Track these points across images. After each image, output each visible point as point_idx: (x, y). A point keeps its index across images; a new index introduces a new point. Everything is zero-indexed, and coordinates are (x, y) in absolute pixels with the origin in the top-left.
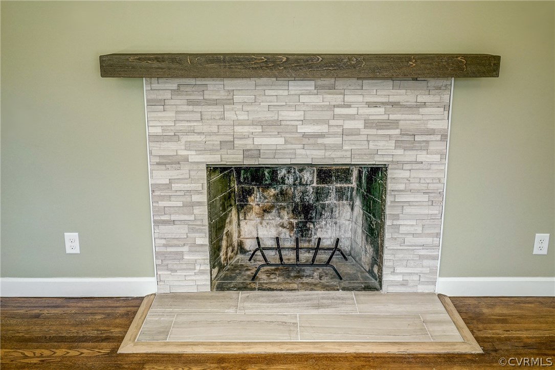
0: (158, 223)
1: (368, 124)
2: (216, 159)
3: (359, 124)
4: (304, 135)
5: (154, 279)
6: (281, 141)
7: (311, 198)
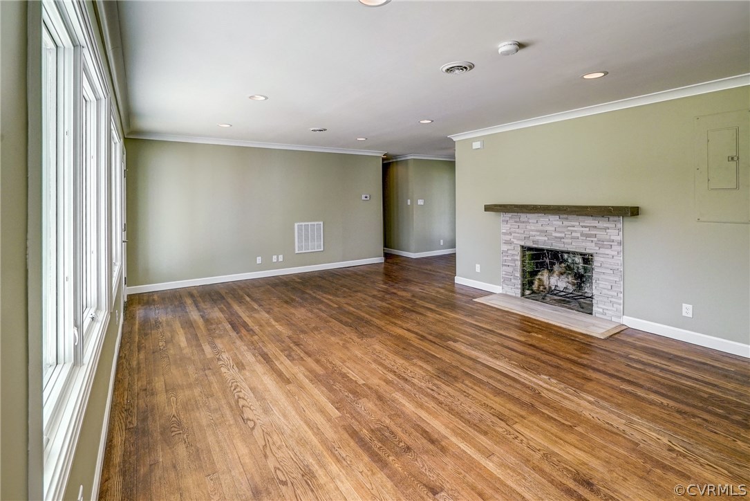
0: (503, 265)
1: (582, 235)
2: (523, 244)
3: (579, 235)
4: (556, 237)
5: (501, 287)
6: (546, 239)
7: (582, 271)
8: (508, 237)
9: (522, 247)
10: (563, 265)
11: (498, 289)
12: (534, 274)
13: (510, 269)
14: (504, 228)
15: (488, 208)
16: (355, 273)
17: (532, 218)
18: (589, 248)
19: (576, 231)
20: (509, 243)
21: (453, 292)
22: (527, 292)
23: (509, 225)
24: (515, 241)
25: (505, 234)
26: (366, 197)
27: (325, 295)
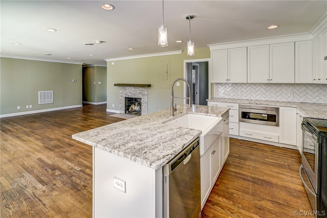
0: (120, 104)
8: (121, 94)
9: (125, 97)
10: (138, 103)
11: (118, 112)
12: (129, 106)
13: (122, 105)
14: (121, 91)
15: (115, 85)
16: (68, 111)
17: (128, 88)
18: (141, 96)
19: (138, 92)
20: (122, 96)
21: (106, 114)
22: (127, 112)
23: (122, 91)
24: (123, 96)
25: (120, 93)
26: (74, 81)
27: (50, 119)
